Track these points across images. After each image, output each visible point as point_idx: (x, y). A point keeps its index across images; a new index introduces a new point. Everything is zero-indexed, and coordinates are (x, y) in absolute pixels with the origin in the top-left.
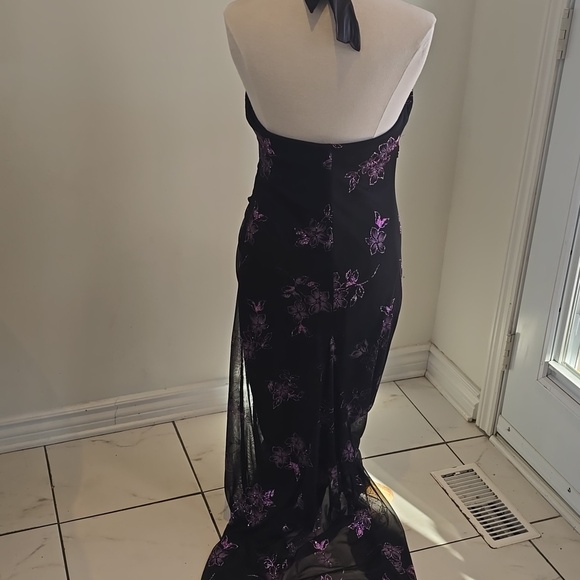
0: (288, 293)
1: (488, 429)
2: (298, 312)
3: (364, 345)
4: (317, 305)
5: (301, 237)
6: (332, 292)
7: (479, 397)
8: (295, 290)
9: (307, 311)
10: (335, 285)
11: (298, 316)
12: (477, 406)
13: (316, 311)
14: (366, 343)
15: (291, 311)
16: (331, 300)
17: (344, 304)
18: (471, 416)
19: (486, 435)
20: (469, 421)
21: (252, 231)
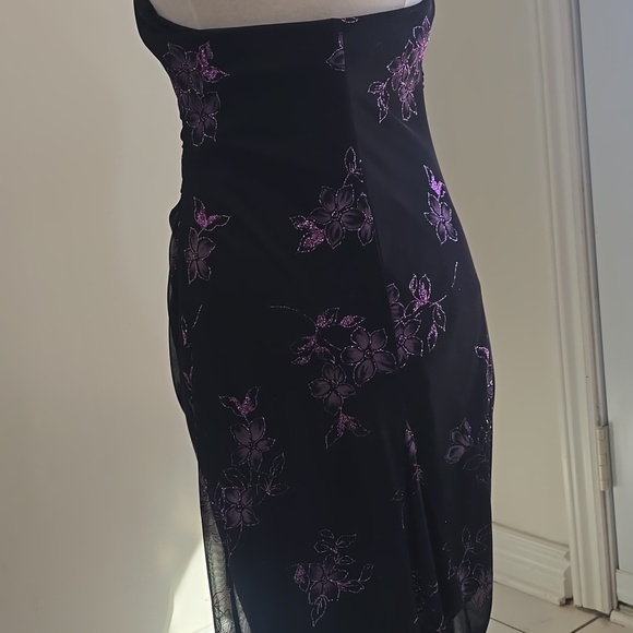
0: (305, 354)
1: (601, 604)
2: (333, 389)
3: (464, 431)
4: (368, 362)
5: (306, 232)
6: (390, 328)
7: (567, 556)
10: (394, 310)
11: (333, 398)
12: (567, 574)
13: (368, 376)
14: (468, 427)
15: (317, 390)
16: (392, 345)
17: (417, 347)
18: (562, 594)
19: (600, 615)
20: (562, 605)
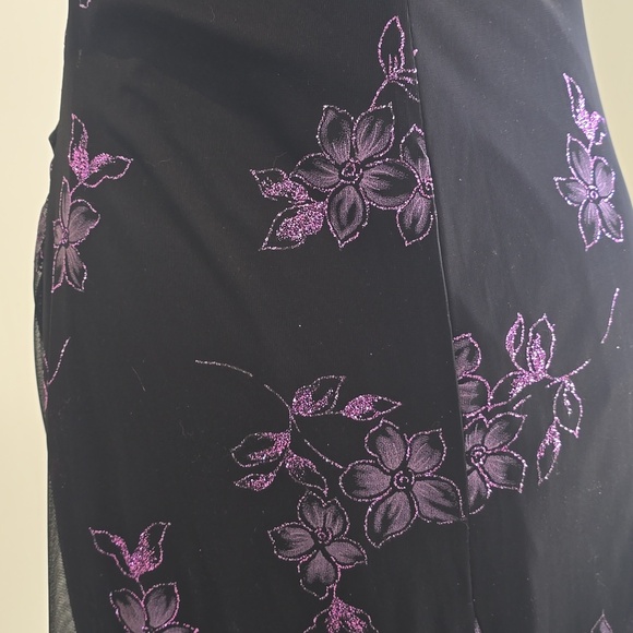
0: (265, 468)
2: (320, 547)
4: (399, 498)
5: (284, 204)
6: (455, 430)
8: (297, 447)
9: (355, 534)
10: (467, 392)
11: (319, 565)
13: (397, 528)
15: (284, 545)
16: (455, 466)
17: (512, 473)
21: (73, 230)
